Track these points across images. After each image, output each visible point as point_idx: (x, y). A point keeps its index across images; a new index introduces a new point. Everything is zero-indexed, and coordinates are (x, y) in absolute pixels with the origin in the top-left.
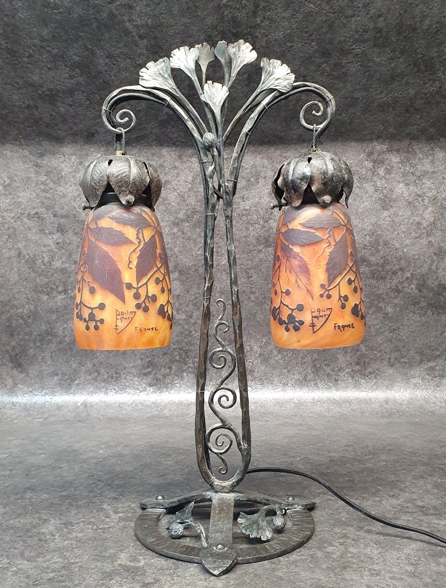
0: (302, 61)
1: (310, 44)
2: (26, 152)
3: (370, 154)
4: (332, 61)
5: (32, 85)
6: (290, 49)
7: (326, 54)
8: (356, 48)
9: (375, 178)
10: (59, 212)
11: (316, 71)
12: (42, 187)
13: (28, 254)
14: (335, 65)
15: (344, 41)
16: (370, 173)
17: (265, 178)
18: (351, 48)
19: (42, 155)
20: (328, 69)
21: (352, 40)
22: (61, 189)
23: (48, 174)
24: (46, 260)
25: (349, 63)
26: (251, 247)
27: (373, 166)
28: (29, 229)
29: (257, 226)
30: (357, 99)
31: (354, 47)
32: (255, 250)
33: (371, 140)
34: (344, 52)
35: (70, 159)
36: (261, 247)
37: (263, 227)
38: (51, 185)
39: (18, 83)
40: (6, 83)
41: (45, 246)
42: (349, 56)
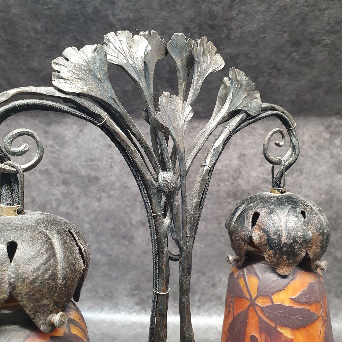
0: (274, 51)
1: (282, 35)
2: (36, 122)
3: (328, 127)
4: (302, 50)
5: (34, 70)
6: (263, 40)
7: (297, 44)
8: (326, 38)
9: (331, 147)
10: (64, 169)
11: (286, 59)
12: (50, 149)
13: (40, 201)
14: (304, 54)
15: (315, 32)
16: (327, 144)
17: (235, 144)
18: (322, 38)
19: (49, 124)
20: (297, 57)
21: (322, 32)
22: (65, 151)
23: (54, 138)
24: (54, 205)
25: (317, 52)
26: (221, 200)
27: (331, 137)
28: (41, 181)
29: (227, 183)
30: (321, 82)
31: (324, 38)
32: (225, 202)
33: (330, 116)
34: (314, 42)
35: (72, 127)
36: (230, 200)
37: (233, 184)
38: (57, 148)
39: (22, 69)
40: (12, 69)
41: (53, 195)
42: (318, 46)
